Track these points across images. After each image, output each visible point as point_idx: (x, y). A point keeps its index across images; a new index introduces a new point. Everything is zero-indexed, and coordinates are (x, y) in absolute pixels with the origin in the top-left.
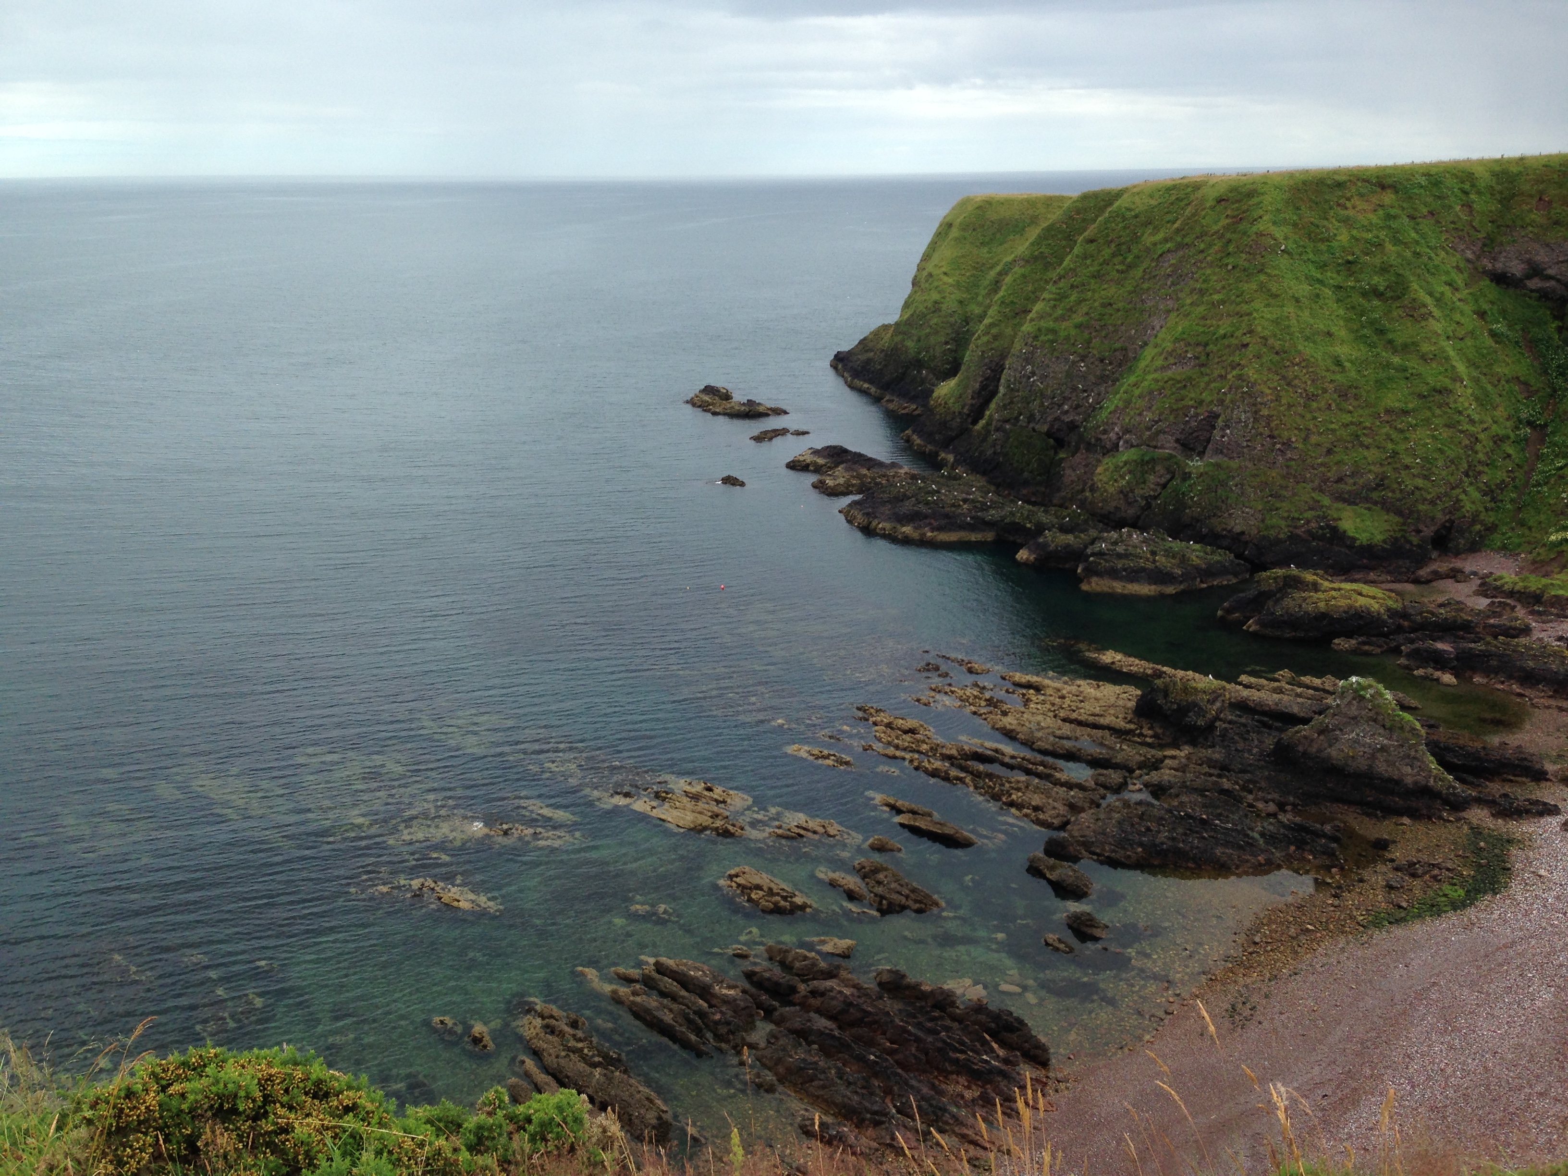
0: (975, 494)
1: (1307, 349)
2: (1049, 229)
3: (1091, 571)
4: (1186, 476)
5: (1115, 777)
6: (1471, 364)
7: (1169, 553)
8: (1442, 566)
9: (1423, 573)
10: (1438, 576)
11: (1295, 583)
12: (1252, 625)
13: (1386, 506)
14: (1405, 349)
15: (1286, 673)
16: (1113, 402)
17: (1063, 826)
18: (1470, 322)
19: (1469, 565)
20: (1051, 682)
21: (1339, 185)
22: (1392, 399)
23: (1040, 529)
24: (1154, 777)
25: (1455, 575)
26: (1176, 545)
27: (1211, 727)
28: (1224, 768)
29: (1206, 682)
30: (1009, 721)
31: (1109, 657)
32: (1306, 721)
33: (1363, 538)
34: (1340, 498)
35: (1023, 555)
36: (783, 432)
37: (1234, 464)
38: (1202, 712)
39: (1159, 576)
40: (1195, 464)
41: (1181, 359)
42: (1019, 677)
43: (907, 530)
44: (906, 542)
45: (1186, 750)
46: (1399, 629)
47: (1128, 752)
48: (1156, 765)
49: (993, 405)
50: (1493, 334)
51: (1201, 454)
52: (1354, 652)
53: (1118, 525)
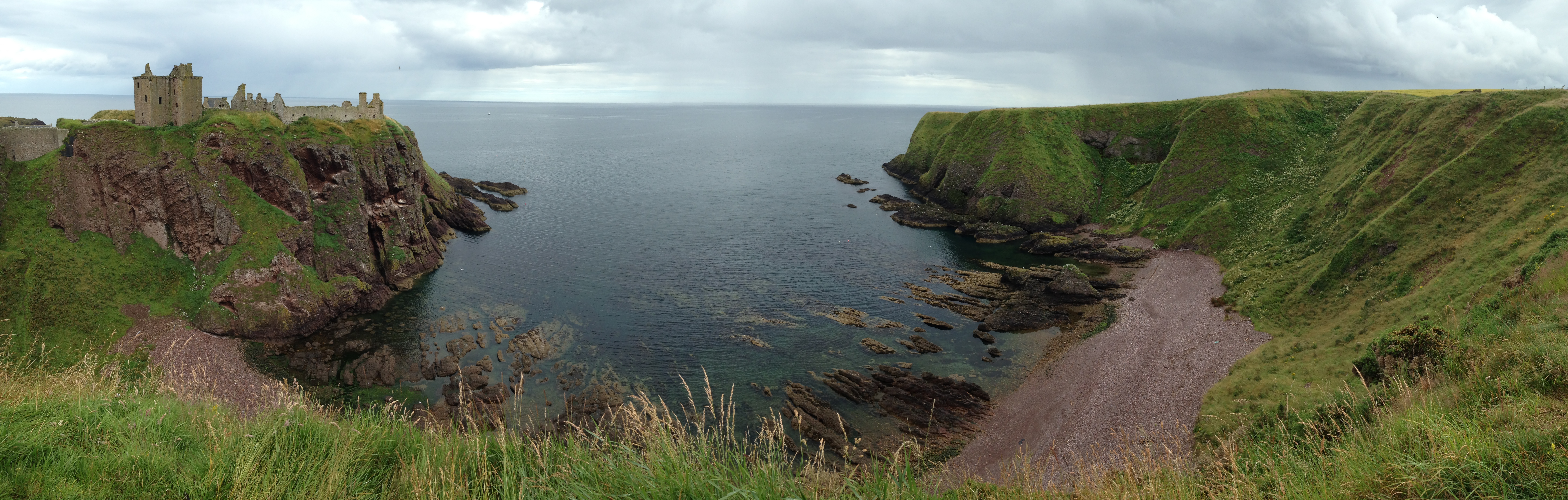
0: (939, 211)
1: (1038, 164)
2: (958, 124)
3: (979, 236)
4: (1005, 204)
5: (997, 303)
6: (1082, 167)
7: (1002, 229)
8: (1081, 228)
9: (1076, 231)
10: (1079, 232)
11: (1042, 237)
12: (1031, 251)
13: (1064, 212)
14: (1065, 164)
15: (1044, 265)
16: (981, 181)
17: (983, 320)
18: (1080, 155)
19: (1089, 227)
20: (972, 273)
21: (1043, 113)
22: (1063, 179)
23: (962, 222)
24: (1009, 301)
25: (1084, 231)
26: (1005, 226)
27: (1024, 284)
28: (1031, 297)
29: (1021, 270)
30: (959, 287)
31: (989, 264)
32: (1052, 280)
33: (1058, 222)
34: (1052, 210)
35: (957, 231)
36: (868, 189)
37: (1020, 200)
38: (1022, 280)
39: (1000, 237)
40: (1008, 200)
41: (1001, 167)
42: (961, 272)
43: (915, 223)
44: (915, 227)
45: (1018, 292)
46: (1073, 249)
47: (999, 294)
48: (1009, 298)
49: (943, 181)
50: (1087, 159)
51: (1010, 197)
52: (1062, 257)
53: (986, 221)
